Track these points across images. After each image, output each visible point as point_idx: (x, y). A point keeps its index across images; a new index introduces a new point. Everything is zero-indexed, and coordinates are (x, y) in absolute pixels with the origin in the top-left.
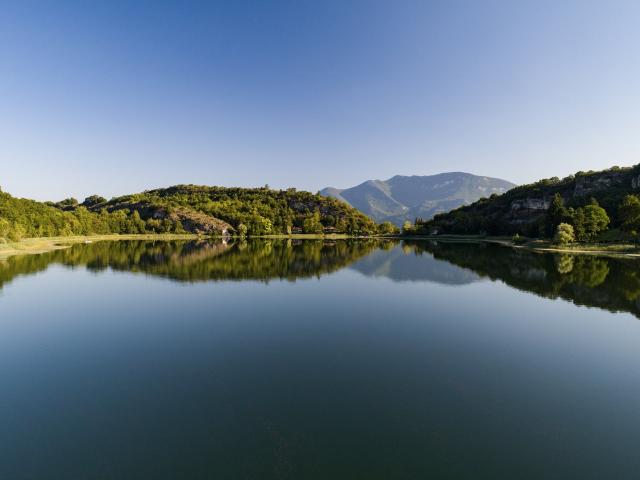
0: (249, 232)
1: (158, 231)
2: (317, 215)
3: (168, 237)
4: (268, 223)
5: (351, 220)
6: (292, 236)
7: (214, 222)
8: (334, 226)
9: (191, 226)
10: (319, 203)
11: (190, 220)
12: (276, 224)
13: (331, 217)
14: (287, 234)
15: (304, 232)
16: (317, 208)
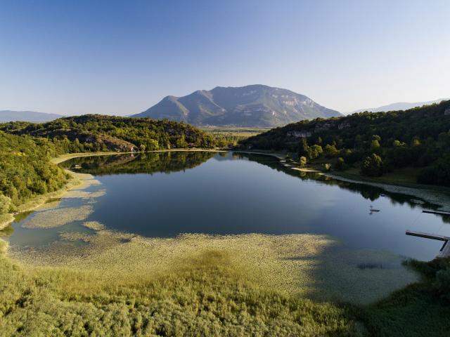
0: (147, 149)
1: (93, 151)
2: (183, 136)
3: (99, 154)
4: (156, 142)
5: (202, 139)
6: (170, 150)
7: (125, 143)
8: (194, 142)
9: (112, 147)
10: (183, 128)
11: (110, 142)
12: (160, 142)
13: (191, 138)
14: (168, 149)
15: (177, 147)
16: (182, 132)
